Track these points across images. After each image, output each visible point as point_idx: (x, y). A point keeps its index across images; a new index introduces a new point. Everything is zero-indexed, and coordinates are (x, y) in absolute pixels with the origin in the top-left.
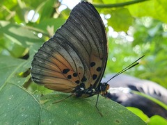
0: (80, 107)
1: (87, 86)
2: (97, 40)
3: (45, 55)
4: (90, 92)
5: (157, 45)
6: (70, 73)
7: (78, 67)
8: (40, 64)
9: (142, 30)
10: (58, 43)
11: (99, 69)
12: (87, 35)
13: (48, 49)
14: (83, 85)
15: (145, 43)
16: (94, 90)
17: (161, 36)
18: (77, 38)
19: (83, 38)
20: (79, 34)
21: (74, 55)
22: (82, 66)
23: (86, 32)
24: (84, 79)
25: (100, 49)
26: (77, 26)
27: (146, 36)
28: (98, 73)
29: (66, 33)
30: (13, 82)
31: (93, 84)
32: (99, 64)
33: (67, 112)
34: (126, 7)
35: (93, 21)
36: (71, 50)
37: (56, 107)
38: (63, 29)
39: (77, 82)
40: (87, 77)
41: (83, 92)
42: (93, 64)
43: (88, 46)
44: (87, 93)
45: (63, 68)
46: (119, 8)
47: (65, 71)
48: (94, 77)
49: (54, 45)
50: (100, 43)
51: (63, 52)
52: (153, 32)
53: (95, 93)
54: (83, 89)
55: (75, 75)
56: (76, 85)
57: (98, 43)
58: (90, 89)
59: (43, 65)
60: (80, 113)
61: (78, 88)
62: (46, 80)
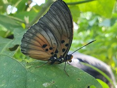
0: (54, 70)
1: (58, 56)
2: (66, 25)
3: (31, 35)
4: (60, 60)
5: (95, 32)
6: (48, 47)
7: (53, 43)
8: (27, 41)
9: (84, 21)
10: (41, 27)
11: (67, 45)
12: (60, 22)
13: (34, 31)
14: (56, 56)
15: (87, 30)
16: (63, 59)
17: (97, 25)
18: (54, 24)
19: (58, 24)
20: (55, 21)
21: (51, 35)
22: (55, 42)
23: (59, 20)
24: (57, 52)
25: (68, 32)
26: (54, 16)
27: (87, 26)
28: (66, 48)
29: (46, 20)
30: (5, 54)
31: (62, 55)
32: (67, 41)
33: (45, 74)
34: (77, 5)
35: (65, 13)
36: (49, 32)
37: (38, 70)
38: (45, 18)
39: (52, 53)
40: (59, 50)
41: (56, 60)
42: (63, 42)
43: (61, 29)
44: (58, 61)
45: (43, 44)
46: (72, 6)
47: (44, 46)
48: (64, 50)
49: (38, 28)
50: (69, 27)
51: (44, 33)
52: (92, 23)
53: (64, 61)
54: (55, 58)
55: (51, 49)
56: (51, 55)
57: (67, 28)
58: (60, 58)
59: (29, 42)
60: (54, 74)
61: (52, 57)
62: (31, 52)
